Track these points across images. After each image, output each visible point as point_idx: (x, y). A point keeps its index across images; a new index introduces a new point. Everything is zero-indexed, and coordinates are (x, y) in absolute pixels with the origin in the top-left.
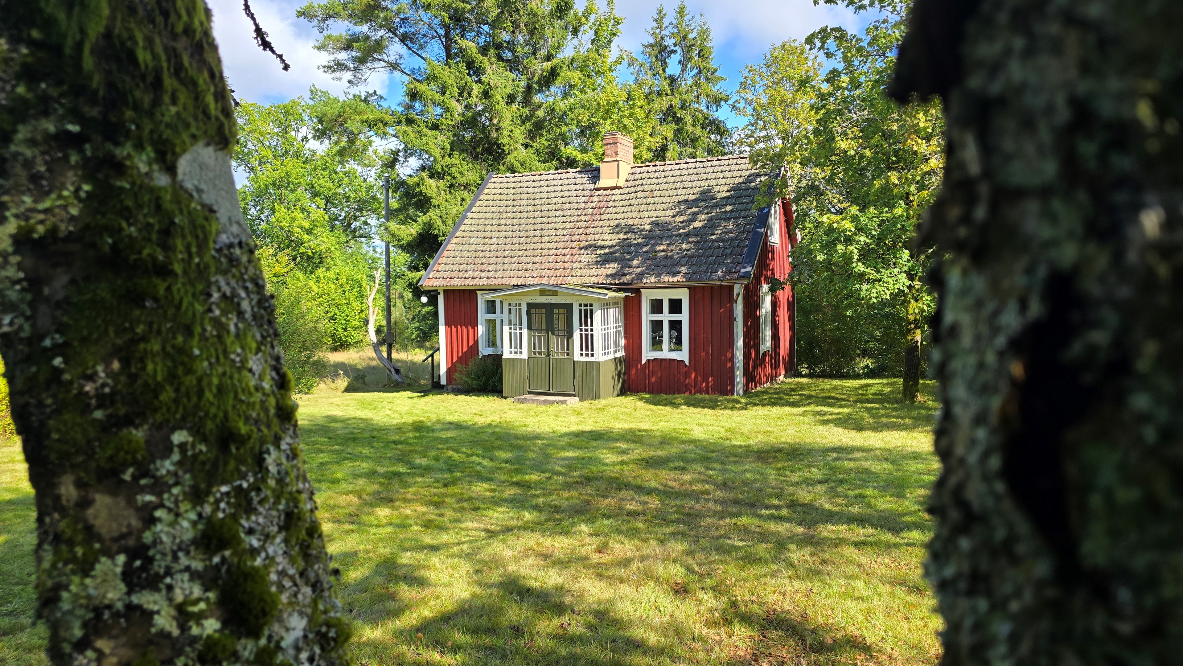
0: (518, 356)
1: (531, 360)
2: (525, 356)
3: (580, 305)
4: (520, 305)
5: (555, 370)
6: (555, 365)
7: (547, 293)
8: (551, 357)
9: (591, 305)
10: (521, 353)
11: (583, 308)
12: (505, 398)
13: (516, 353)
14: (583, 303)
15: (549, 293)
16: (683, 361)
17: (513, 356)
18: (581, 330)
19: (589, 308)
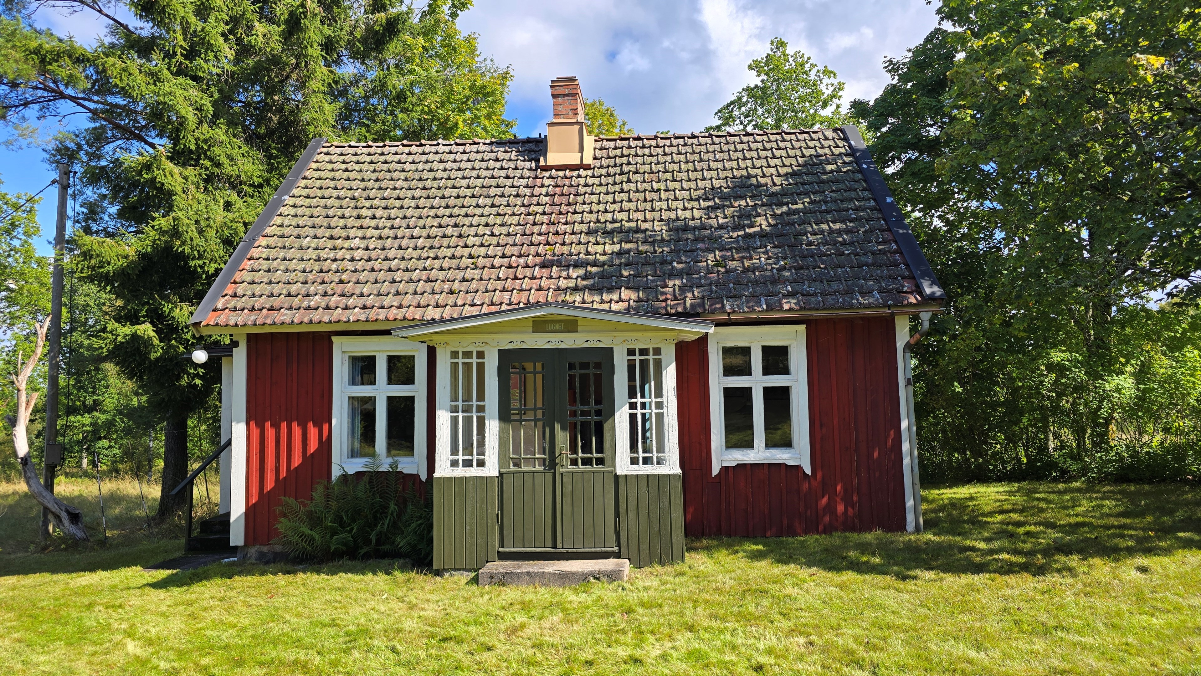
0: (474, 472)
1: (507, 482)
2: (491, 470)
3: (631, 352)
4: (481, 355)
5: (568, 500)
6: (568, 488)
7: (552, 327)
8: (559, 470)
9: (657, 351)
10: (481, 464)
11: (637, 358)
12: (438, 573)
13: (468, 464)
14: (637, 346)
15: (557, 327)
16: (798, 468)
17: (461, 472)
18: (633, 406)
19: (651, 357)
